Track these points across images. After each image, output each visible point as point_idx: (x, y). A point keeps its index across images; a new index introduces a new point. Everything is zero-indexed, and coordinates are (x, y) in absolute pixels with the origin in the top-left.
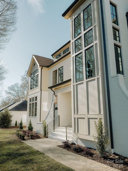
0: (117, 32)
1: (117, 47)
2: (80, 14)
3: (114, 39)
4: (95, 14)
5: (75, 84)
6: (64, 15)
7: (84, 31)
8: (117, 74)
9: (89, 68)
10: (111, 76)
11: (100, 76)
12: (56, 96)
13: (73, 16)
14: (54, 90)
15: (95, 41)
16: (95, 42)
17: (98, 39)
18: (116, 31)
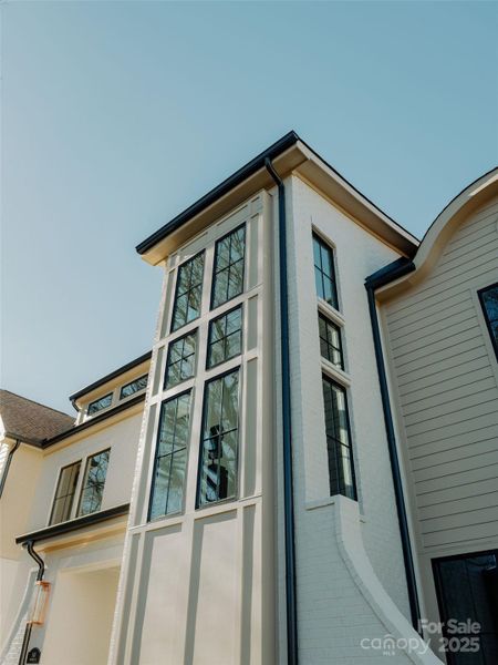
0: (334, 334)
1: (333, 388)
2: (203, 251)
3: (323, 354)
4: (258, 258)
5: (144, 527)
6: (143, 248)
7: (211, 308)
8: (332, 495)
9: (216, 461)
10: (307, 500)
11: (258, 499)
12: (46, 585)
13: (178, 257)
14: (42, 556)
15: (249, 349)
16: (248, 355)
17: (260, 342)
18: (330, 328)
